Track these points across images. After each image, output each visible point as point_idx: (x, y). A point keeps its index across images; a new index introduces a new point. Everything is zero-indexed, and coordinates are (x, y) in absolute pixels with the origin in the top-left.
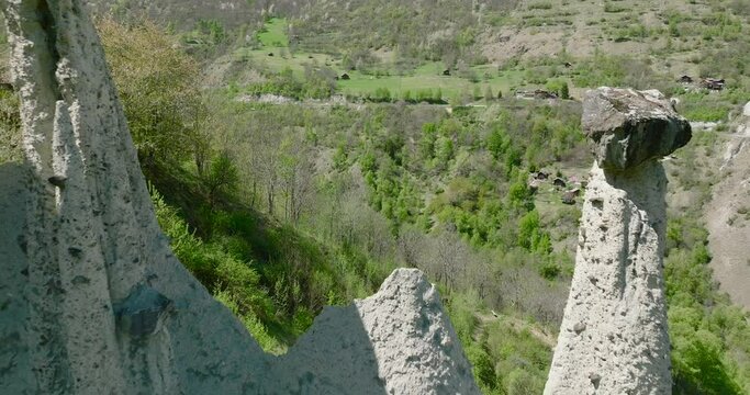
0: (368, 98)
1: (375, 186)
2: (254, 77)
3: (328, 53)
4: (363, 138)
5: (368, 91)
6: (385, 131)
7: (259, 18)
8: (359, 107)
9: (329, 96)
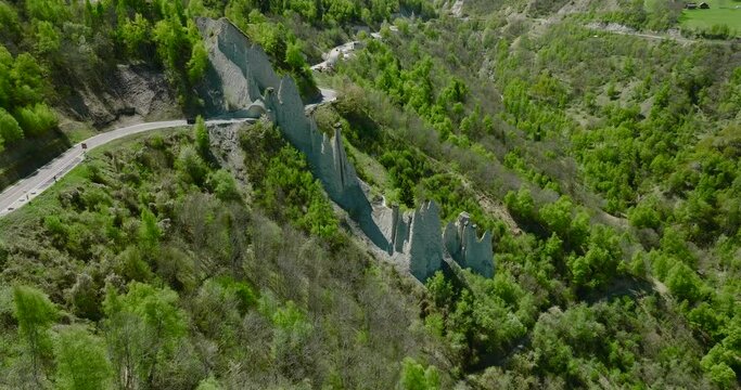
0: (703, 34)
5: (707, 27)
9: (667, 29)
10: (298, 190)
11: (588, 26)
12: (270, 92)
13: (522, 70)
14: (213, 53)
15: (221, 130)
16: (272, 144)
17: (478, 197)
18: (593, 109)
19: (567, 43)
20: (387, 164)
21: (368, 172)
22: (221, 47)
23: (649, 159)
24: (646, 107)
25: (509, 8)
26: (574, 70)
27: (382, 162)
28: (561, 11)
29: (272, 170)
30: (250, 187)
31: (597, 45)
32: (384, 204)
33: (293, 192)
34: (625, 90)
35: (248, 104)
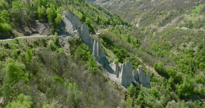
9: (200, 28)
10: (85, 56)
11: (175, 28)
12: (79, 28)
13: (156, 40)
14: (64, 19)
15: (63, 38)
16: (78, 43)
17: (145, 65)
18: (178, 50)
19: (169, 32)
20: (115, 53)
21: (108, 54)
22: (66, 17)
23: (198, 64)
24: (196, 49)
25: (152, 25)
26: (172, 40)
27: (113, 52)
28: (167, 25)
29: (77, 50)
30: (70, 54)
31: (178, 33)
32: (113, 63)
33: (83, 57)
34: (188, 45)
35: (72, 32)
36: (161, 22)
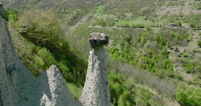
0: (123, 26)
1: (123, 50)
2: (93, 21)
3: (113, 14)
4: (121, 37)
5: (123, 25)
6: (127, 35)
7: (96, 5)
8: (120, 29)
11: (89, 27)
19: (84, 31)
36: (69, 21)
